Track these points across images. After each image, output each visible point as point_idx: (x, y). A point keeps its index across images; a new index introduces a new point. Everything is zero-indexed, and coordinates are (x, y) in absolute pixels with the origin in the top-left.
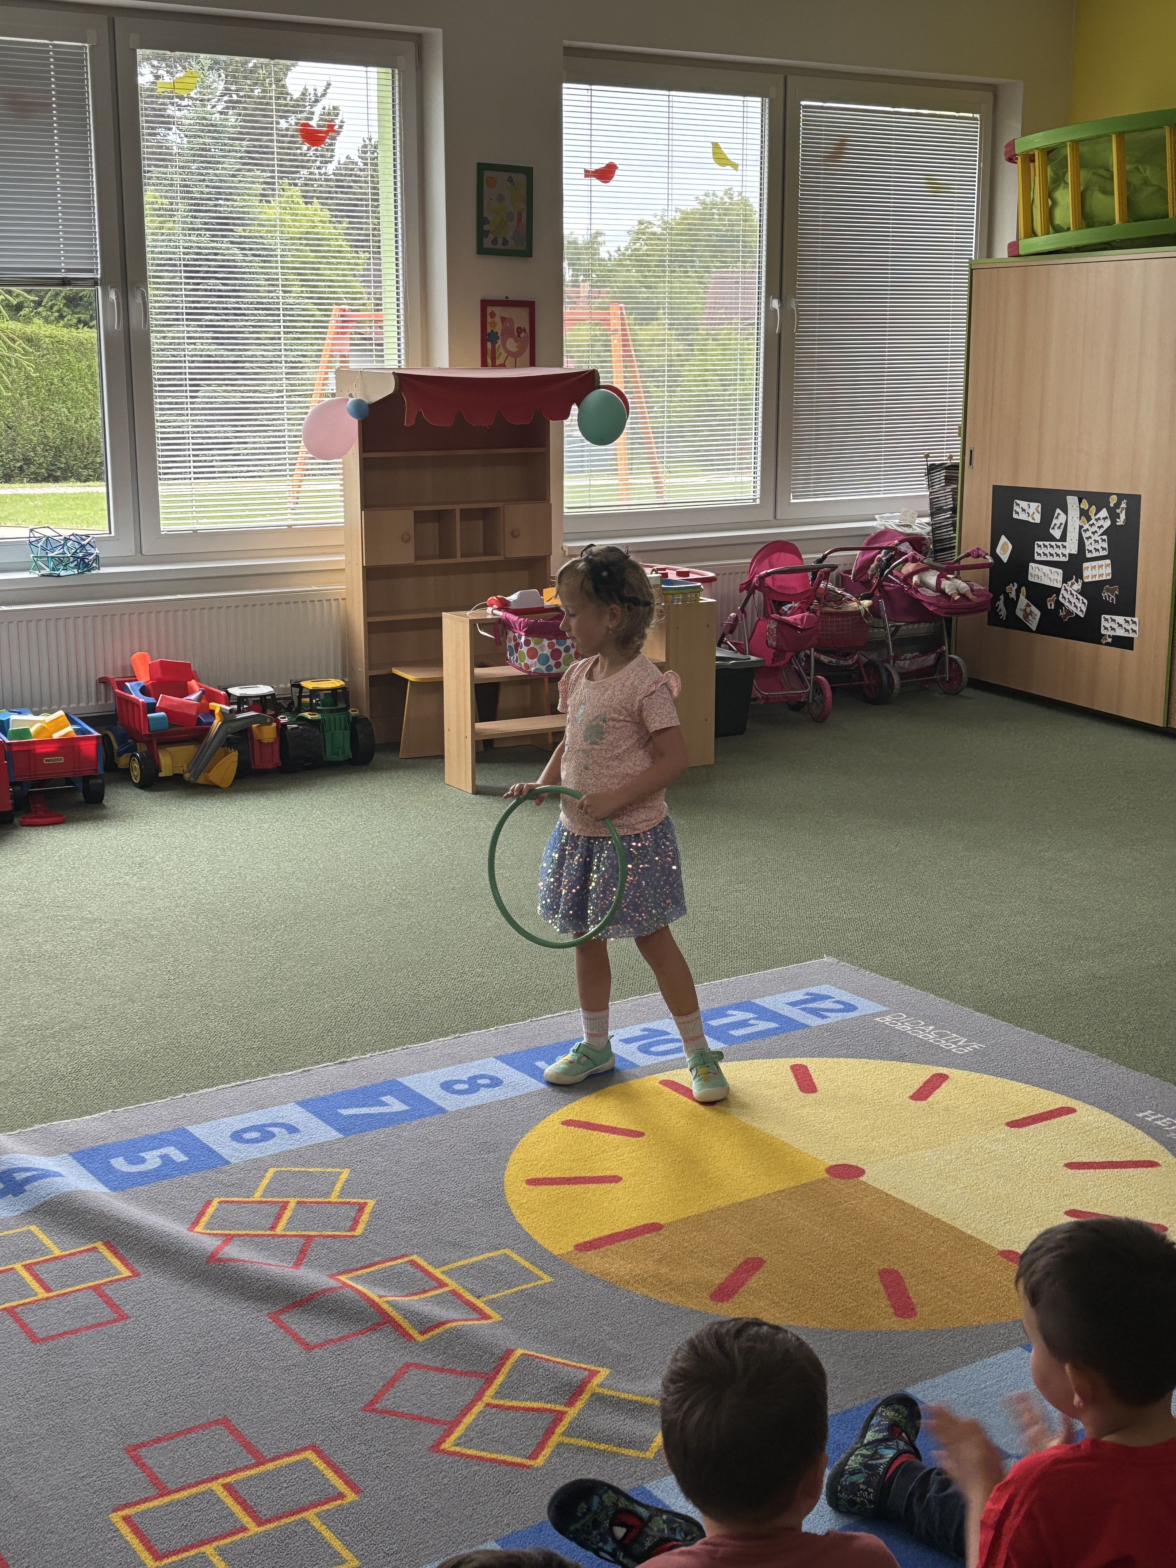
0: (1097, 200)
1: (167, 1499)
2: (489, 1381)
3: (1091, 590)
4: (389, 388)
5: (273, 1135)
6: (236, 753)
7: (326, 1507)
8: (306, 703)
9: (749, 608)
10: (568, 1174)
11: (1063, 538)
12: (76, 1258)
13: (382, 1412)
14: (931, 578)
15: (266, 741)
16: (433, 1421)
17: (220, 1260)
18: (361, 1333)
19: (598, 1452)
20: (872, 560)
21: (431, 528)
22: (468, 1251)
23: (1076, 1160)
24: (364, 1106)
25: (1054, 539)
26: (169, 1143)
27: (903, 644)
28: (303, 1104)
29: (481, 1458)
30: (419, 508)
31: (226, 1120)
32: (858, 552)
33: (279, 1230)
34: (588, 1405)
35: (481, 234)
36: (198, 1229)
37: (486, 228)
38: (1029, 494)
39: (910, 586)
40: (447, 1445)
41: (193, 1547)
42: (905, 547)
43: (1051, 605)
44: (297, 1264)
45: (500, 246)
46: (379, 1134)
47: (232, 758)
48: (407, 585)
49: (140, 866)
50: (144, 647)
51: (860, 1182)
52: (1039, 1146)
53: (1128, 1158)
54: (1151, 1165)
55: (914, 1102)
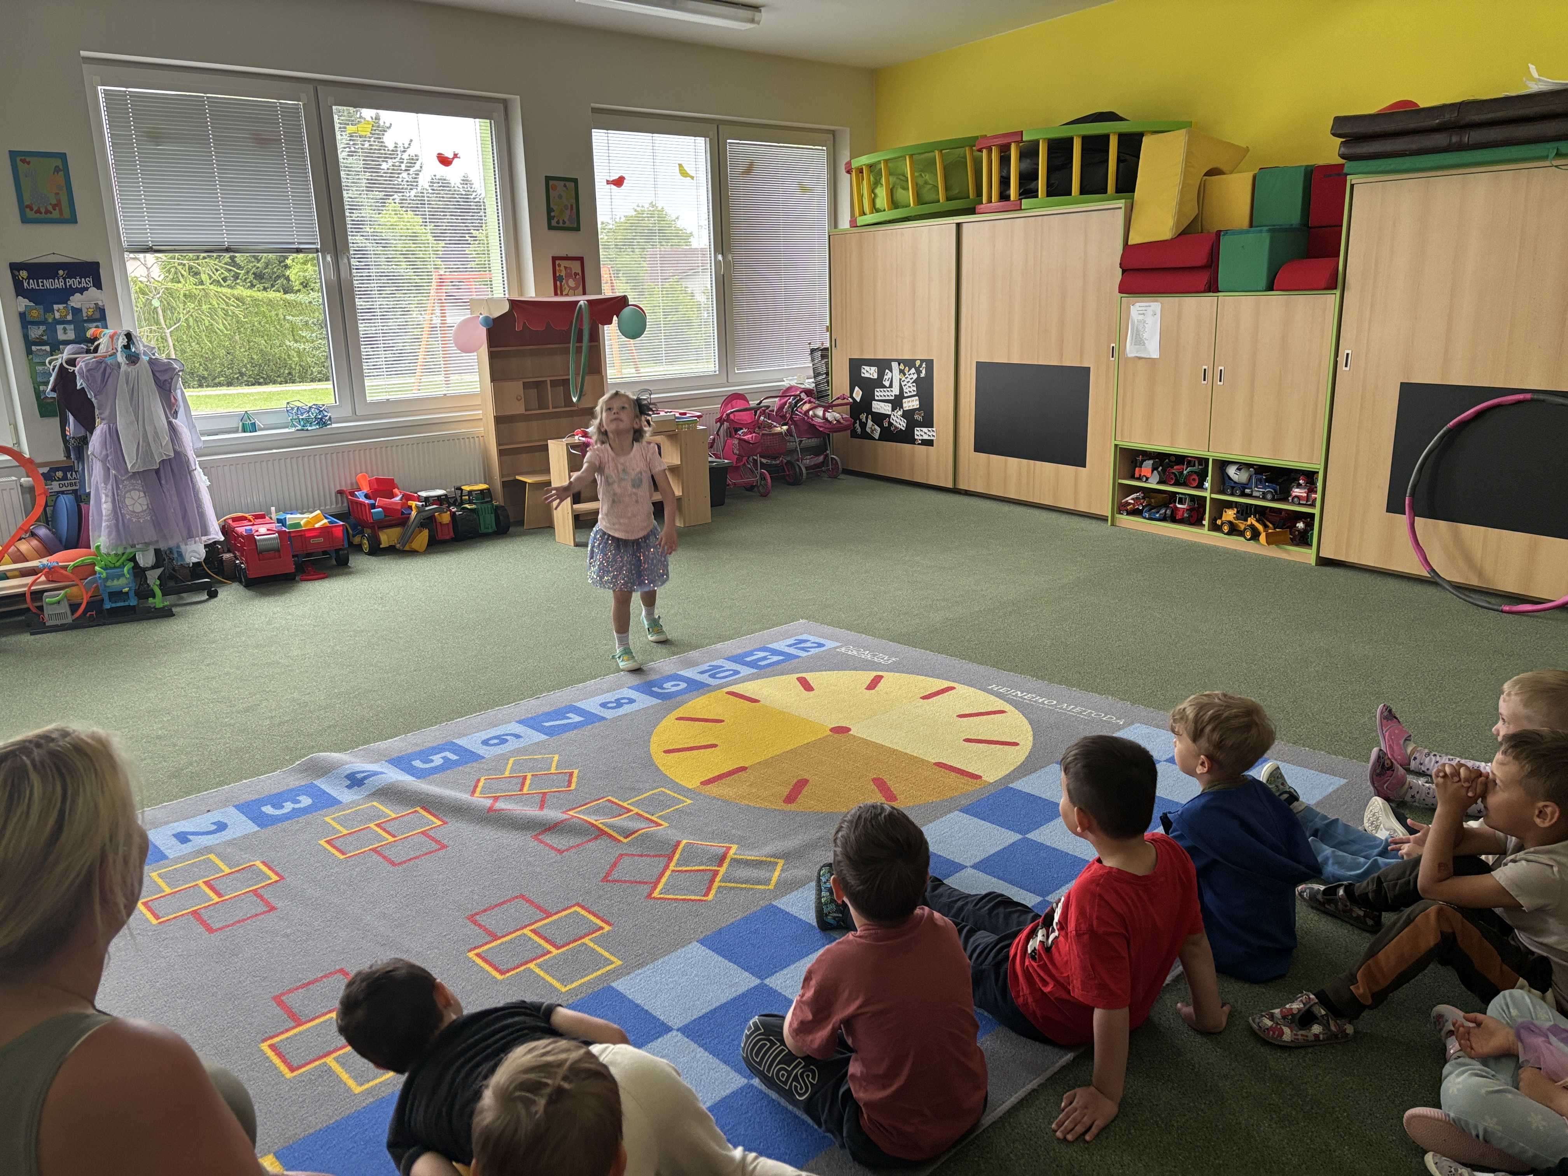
0: (900, 193)
1: (499, 942)
2: (671, 859)
3: (908, 415)
4: (506, 308)
5: (507, 741)
6: (427, 531)
7: (594, 935)
8: (466, 499)
9: (721, 432)
10: (686, 746)
11: (891, 386)
12: (406, 817)
13: (613, 881)
14: (820, 412)
15: (444, 523)
16: (646, 883)
17: (496, 810)
18: (590, 841)
19: (742, 889)
20: (785, 403)
21: (533, 392)
22: (640, 792)
24: (557, 720)
25: (885, 387)
26: (445, 750)
27: (806, 450)
28: (520, 722)
29: (677, 899)
30: (525, 380)
31: (476, 734)
32: (777, 399)
33: (525, 790)
34: (730, 865)
35: (550, 218)
36: (476, 795)
37: (552, 214)
38: (870, 362)
39: (809, 418)
40: (656, 894)
41: (522, 965)
42: (803, 395)
43: (886, 424)
44: (542, 808)
45: (561, 224)
46: (571, 734)
47: (426, 533)
48: (521, 426)
49: (382, 598)
50: (364, 470)
51: (850, 734)
52: (941, 708)
53: (989, 710)
54: (1002, 712)
55: (868, 691)
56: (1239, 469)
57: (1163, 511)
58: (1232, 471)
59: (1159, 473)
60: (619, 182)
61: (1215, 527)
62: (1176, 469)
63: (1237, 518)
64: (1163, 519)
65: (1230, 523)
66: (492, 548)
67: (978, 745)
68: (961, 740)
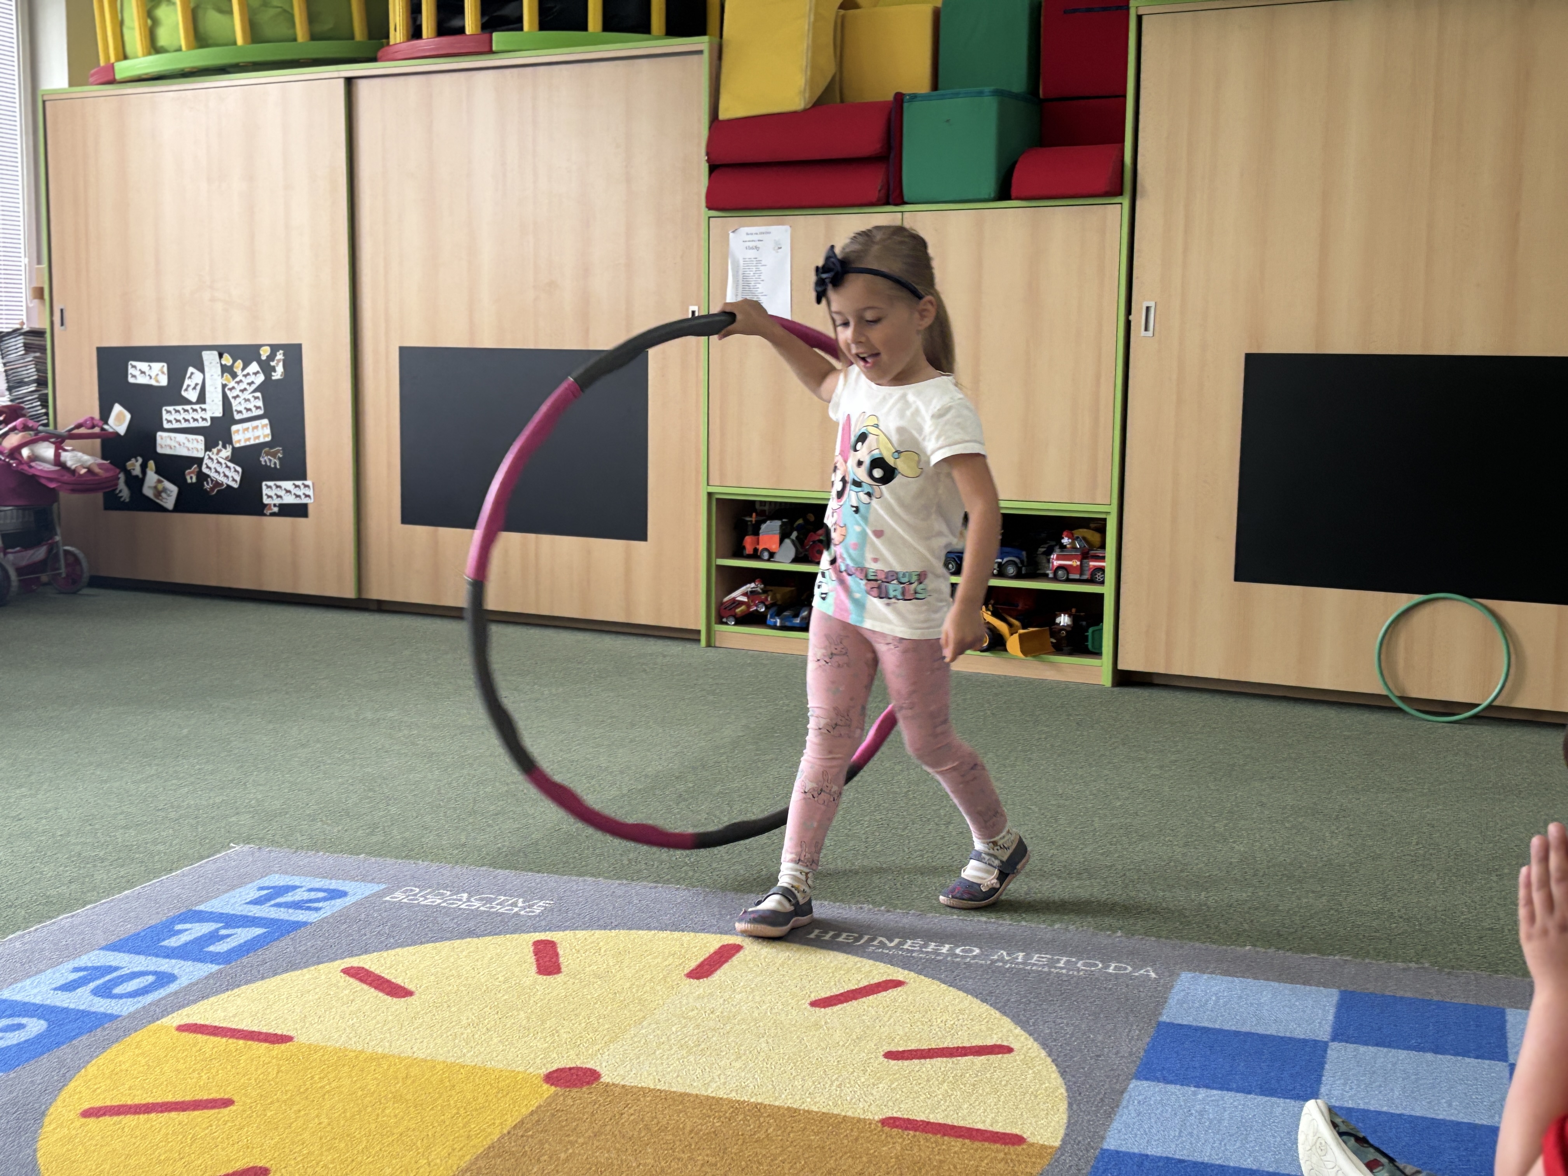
11: (202, 399)
23: (823, 995)
25: (189, 403)
38: (149, 354)
43: (191, 478)
51: (607, 1085)
52: (757, 993)
53: (864, 983)
54: (898, 984)
55: (550, 978)
59: (793, 541)
67: (928, 1063)
68: (881, 1059)
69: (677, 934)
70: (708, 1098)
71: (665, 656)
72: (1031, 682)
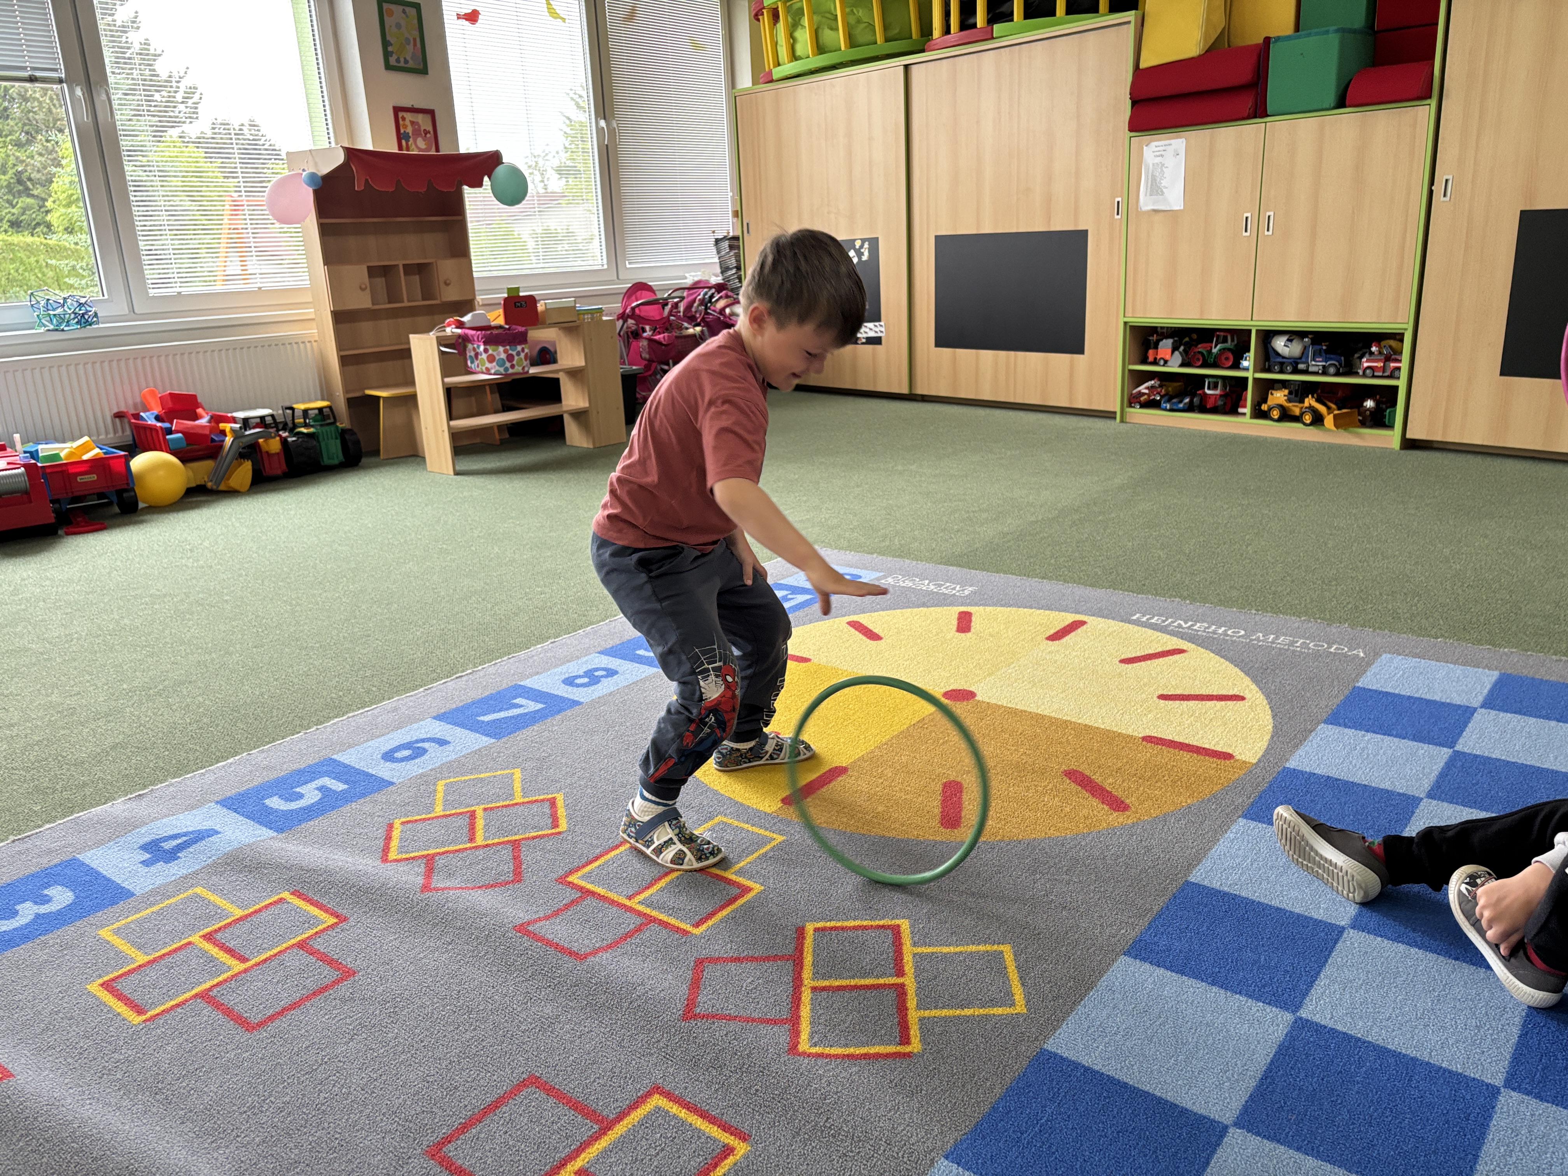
0: (827, 34)
2: (799, 962)
4: (338, 160)
5: (425, 751)
6: (249, 463)
8: (300, 423)
12: (263, 915)
13: (706, 1016)
15: (273, 452)
16: (773, 1021)
18: (629, 935)
19: (968, 1019)
21: (380, 282)
23: (1126, 657)
24: (500, 710)
26: (321, 775)
28: (441, 718)
29: (852, 1055)
30: (371, 264)
31: (370, 743)
33: (480, 840)
34: (918, 969)
35: (387, 55)
36: (391, 855)
37: (389, 49)
39: (725, 316)
40: (804, 1047)
44: (518, 873)
45: (402, 64)
46: (532, 733)
47: (247, 467)
48: (366, 327)
49: (191, 551)
50: (151, 384)
51: (979, 701)
52: (1087, 652)
53: (1160, 650)
54: (1181, 651)
55: (963, 635)
56: (1289, 340)
57: (1187, 400)
58: (1280, 344)
59: (1180, 353)
60: (472, 17)
61: (1259, 414)
62: (1201, 348)
63: (1289, 400)
64: (1190, 409)
65: (1281, 407)
66: (341, 483)
67: (1185, 704)
68: (1155, 698)
69: (1047, 612)
70: (1037, 714)
71: (1091, 429)
72: (1341, 447)
